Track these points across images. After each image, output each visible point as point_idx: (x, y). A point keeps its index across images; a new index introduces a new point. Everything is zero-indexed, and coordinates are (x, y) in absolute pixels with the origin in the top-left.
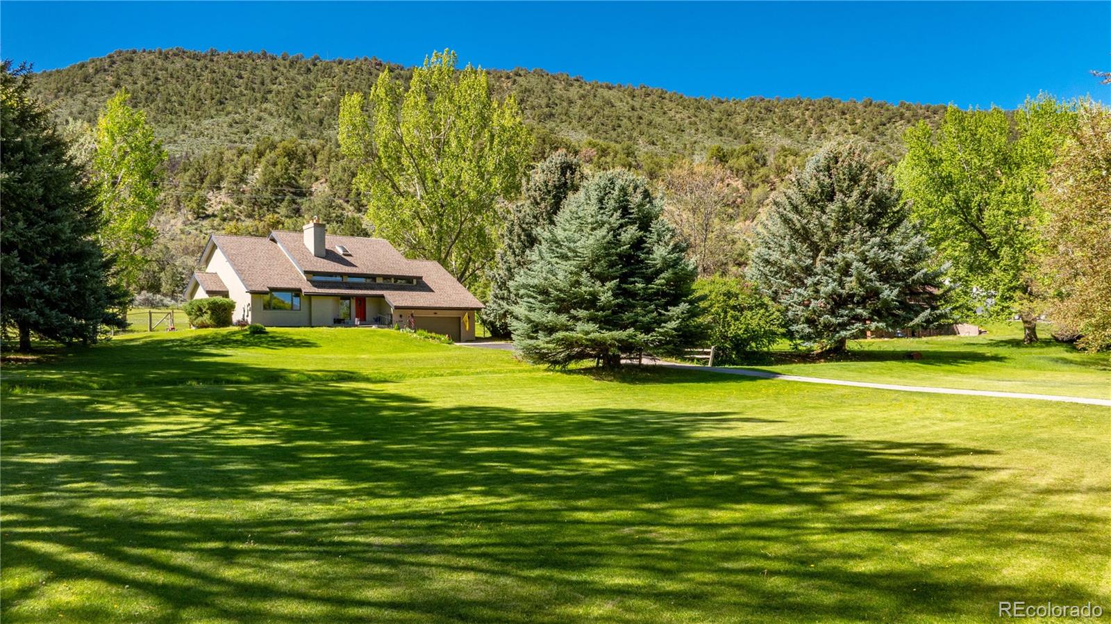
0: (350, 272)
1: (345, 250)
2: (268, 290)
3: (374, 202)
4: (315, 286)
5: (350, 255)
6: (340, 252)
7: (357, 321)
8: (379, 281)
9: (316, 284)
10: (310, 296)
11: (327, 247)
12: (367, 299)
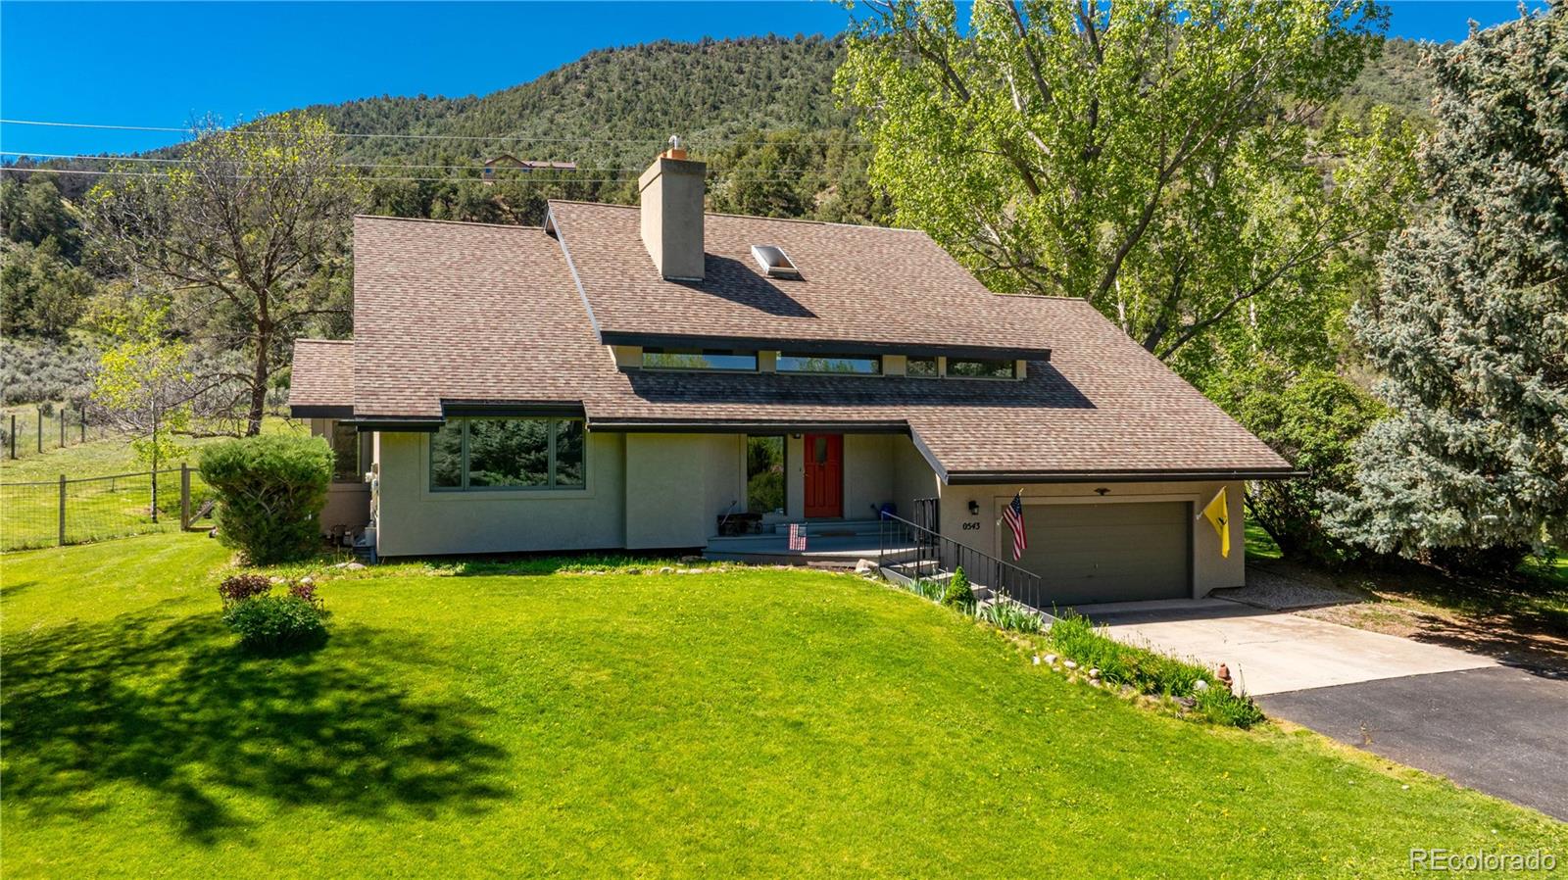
0: (783, 334)
1: (778, 260)
2: (438, 411)
3: (890, 125)
4: (643, 392)
5: (797, 277)
6: (762, 263)
7: (797, 540)
8: (895, 366)
9: (647, 384)
10: (620, 431)
11: (707, 249)
12: (847, 438)
